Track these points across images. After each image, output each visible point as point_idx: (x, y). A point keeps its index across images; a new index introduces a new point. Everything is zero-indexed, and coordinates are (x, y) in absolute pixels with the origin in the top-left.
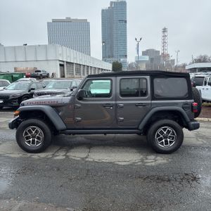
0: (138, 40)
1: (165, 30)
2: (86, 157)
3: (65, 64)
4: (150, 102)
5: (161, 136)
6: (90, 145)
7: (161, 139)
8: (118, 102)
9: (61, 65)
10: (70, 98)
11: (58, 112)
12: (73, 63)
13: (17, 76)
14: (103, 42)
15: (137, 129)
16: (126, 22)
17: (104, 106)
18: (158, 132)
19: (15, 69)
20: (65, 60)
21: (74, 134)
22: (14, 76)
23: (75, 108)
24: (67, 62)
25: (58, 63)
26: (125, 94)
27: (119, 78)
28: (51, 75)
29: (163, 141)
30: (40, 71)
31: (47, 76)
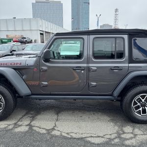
0: (98, 16)
1: (116, 10)
2: (53, 129)
3: (44, 33)
4: (127, 65)
5: (139, 104)
6: (59, 109)
7: (138, 107)
8: (90, 65)
9: (41, 34)
10: (35, 59)
11: (21, 75)
12: (50, 33)
13: (6, 41)
14: (72, 19)
15: (111, 95)
16: (89, 3)
17: (74, 69)
18: (135, 99)
19: (7, 36)
20: (44, 30)
21: (40, 99)
22: (3, 40)
23: (41, 71)
24: (46, 32)
25: (39, 32)
26: (98, 56)
27: (92, 37)
28: (33, 41)
29: (141, 109)
30: (25, 38)
31: (31, 42)
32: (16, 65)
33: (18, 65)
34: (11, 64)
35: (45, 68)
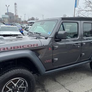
32: (33, 47)
33: (35, 46)
34: (28, 46)
35: (57, 47)
